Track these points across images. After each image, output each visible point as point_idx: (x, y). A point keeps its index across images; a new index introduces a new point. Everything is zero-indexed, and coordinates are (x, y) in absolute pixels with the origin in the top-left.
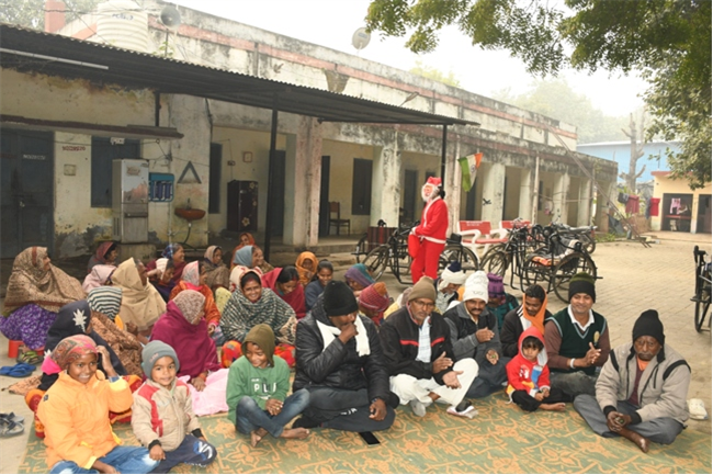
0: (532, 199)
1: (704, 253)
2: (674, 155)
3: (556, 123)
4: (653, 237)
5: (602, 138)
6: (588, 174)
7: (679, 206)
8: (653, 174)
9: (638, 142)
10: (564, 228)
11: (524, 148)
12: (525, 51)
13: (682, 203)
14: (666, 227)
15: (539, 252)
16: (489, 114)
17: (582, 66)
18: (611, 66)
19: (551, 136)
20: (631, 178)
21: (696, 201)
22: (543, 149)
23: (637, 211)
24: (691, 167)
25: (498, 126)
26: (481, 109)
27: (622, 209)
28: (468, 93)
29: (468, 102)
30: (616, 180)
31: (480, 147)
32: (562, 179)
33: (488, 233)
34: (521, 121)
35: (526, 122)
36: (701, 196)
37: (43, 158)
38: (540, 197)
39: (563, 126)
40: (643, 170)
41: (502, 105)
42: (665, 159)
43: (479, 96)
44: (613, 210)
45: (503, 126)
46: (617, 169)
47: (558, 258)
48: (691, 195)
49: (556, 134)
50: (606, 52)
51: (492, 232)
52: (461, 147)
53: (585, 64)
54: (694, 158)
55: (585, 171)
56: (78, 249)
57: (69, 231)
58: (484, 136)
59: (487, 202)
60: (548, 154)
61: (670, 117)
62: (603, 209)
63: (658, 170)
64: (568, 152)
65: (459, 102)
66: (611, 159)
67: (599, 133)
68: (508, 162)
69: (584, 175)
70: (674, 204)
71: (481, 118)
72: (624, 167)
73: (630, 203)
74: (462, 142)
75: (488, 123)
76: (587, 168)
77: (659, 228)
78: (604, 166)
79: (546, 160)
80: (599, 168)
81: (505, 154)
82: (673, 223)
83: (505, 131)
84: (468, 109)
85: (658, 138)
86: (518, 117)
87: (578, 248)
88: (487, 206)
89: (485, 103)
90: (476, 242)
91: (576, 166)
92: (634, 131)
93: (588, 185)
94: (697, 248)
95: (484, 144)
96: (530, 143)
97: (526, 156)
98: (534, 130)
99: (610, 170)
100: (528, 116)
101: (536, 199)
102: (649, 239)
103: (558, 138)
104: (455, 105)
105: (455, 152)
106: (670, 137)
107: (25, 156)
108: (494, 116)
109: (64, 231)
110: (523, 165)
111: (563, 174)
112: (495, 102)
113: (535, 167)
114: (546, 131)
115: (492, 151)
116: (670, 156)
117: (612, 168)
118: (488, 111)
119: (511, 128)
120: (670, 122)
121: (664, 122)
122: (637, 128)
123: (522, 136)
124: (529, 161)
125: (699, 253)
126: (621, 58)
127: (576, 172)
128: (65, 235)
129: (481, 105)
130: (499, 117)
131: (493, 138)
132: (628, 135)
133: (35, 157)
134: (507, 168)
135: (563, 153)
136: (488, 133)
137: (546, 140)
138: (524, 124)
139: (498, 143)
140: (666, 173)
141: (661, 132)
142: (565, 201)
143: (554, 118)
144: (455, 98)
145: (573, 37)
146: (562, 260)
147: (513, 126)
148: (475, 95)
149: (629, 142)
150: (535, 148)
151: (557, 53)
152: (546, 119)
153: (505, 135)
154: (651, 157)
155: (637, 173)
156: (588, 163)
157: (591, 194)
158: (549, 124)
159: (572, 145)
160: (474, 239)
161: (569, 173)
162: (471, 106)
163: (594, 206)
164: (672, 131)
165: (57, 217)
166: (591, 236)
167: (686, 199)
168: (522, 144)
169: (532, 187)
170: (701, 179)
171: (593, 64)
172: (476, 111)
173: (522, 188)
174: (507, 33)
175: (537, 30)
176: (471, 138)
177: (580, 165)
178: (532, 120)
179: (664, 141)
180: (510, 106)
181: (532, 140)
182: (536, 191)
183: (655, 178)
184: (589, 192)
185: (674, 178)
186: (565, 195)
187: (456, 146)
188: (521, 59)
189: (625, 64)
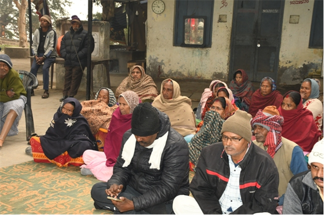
37: (276, 11)
56: (294, 79)
57: (288, 65)
107: (264, 11)
109: (285, 65)
128: (286, 68)
133: (271, 11)
165: (281, 54)
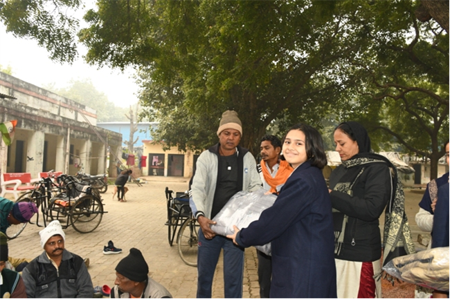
0: (65, 157)
1: (171, 192)
2: (154, 130)
3: (83, 107)
4: (143, 180)
5: (114, 119)
6: (103, 141)
7: (157, 161)
8: (143, 141)
9: (135, 123)
10: (86, 176)
11: (59, 121)
12: (49, 44)
13: (159, 159)
14: (151, 173)
15: (60, 196)
16: (34, 97)
17: (93, 63)
18: (114, 66)
19: (79, 115)
20: (131, 144)
21: (166, 157)
22: (73, 123)
23: (133, 164)
24: (163, 138)
25: (41, 105)
26: (28, 92)
27: (124, 163)
28: (18, 80)
29: (18, 86)
30: (121, 145)
31: (25, 119)
32: (86, 144)
33: (29, 181)
34: (58, 103)
35: (62, 104)
36: (169, 155)
38: (70, 156)
39: (88, 109)
40: (137, 139)
41: (45, 91)
42: (149, 132)
43: (27, 83)
44: (120, 163)
45: (46, 106)
46: (122, 138)
47: (73, 200)
48: (164, 155)
49: (82, 114)
50: (110, 56)
51: (32, 181)
52: (8, 118)
53: (95, 62)
54: (164, 132)
55: (101, 139)
58: (28, 111)
59: (30, 159)
60: (76, 126)
61: (152, 108)
62: (114, 163)
63: (146, 139)
64: (90, 126)
65: (10, 85)
66: (118, 131)
67: (112, 116)
68: (47, 130)
69: (101, 141)
70: (155, 160)
71: (28, 99)
72: (126, 137)
73: (130, 159)
74: (9, 114)
75: (34, 103)
76: (103, 137)
77: (147, 174)
78: (114, 136)
79: (75, 131)
80: (110, 137)
81: (45, 125)
82: (154, 171)
83: (47, 109)
84: (17, 91)
85: (145, 120)
86: (56, 100)
87: (89, 191)
88: (31, 162)
89: (31, 89)
90: (18, 189)
91: (95, 135)
92: (132, 116)
93: (104, 147)
94: (167, 188)
95: (28, 117)
96: (64, 118)
97: (61, 127)
98: (67, 110)
99: (118, 138)
100: (64, 101)
101: (68, 157)
102: (141, 181)
103: (84, 117)
104: (6, 87)
105: (3, 120)
106: (151, 120)
108: (39, 98)
110: (59, 133)
111: (87, 140)
112: (39, 88)
113: (67, 135)
114: (76, 112)
115: (35, 122)
116: (152, 130)
117: (119, 137)
118: (34, 94)
119: (51, 108)
120: (152, 111)
121: (149, 111)
122: (134, 114)
123: (59, 114)
124: (62, 131)
125: (168, 192)
126: (120, 62)
127: (96, 139)
129: (28, 90)
130: (42, 99)
131: (36, 113)
132: (128, 118)
134: (46, 135)
135: (87, 126)
136: (32, 109)
137: (76, 118)
138: (60, 106)
139: (40, 117)
140: (149, 141)
141: (147, 116)
142: (88, 158)
143: (82, 104)
144: (6, 81)
145: (88, 42)
146: (77, 202)
147: (53, 106)
148: (23, 82)
149: (129, 123)
150: (67, 122)
151: (73, 49)
152: (76, 103)
153: (45, 112)
154: (141, 131)
155: (134, 141)
156: (103, 134)
157: (106, 154)
158: (78, 107)
159: (93, 122)
160: (15, 187)
161: (91, 140)
162: (20, 90)
163: (108, 161)
164: (153, 116)
166: (104, 181)
167: (161, 157)
168: (57, 119)
169: (65, 148)
170: (168, 145)
171: (101, 62)
172: (24, 93)
173: (58, 150)
174: (36, 27)
175: (59, 30)
176: (18, 112)
177: (98, 134)
178: (66, 104)
179: (148, 122)
180: (50, 92)
181: (67, 117)
182: (68, 151)
183: (144, 144)
184: (105, 152)
185: (154, 143)
186: (88, 154)
187: (3, 117)
188: (46, 49)
189: (122, 66)
